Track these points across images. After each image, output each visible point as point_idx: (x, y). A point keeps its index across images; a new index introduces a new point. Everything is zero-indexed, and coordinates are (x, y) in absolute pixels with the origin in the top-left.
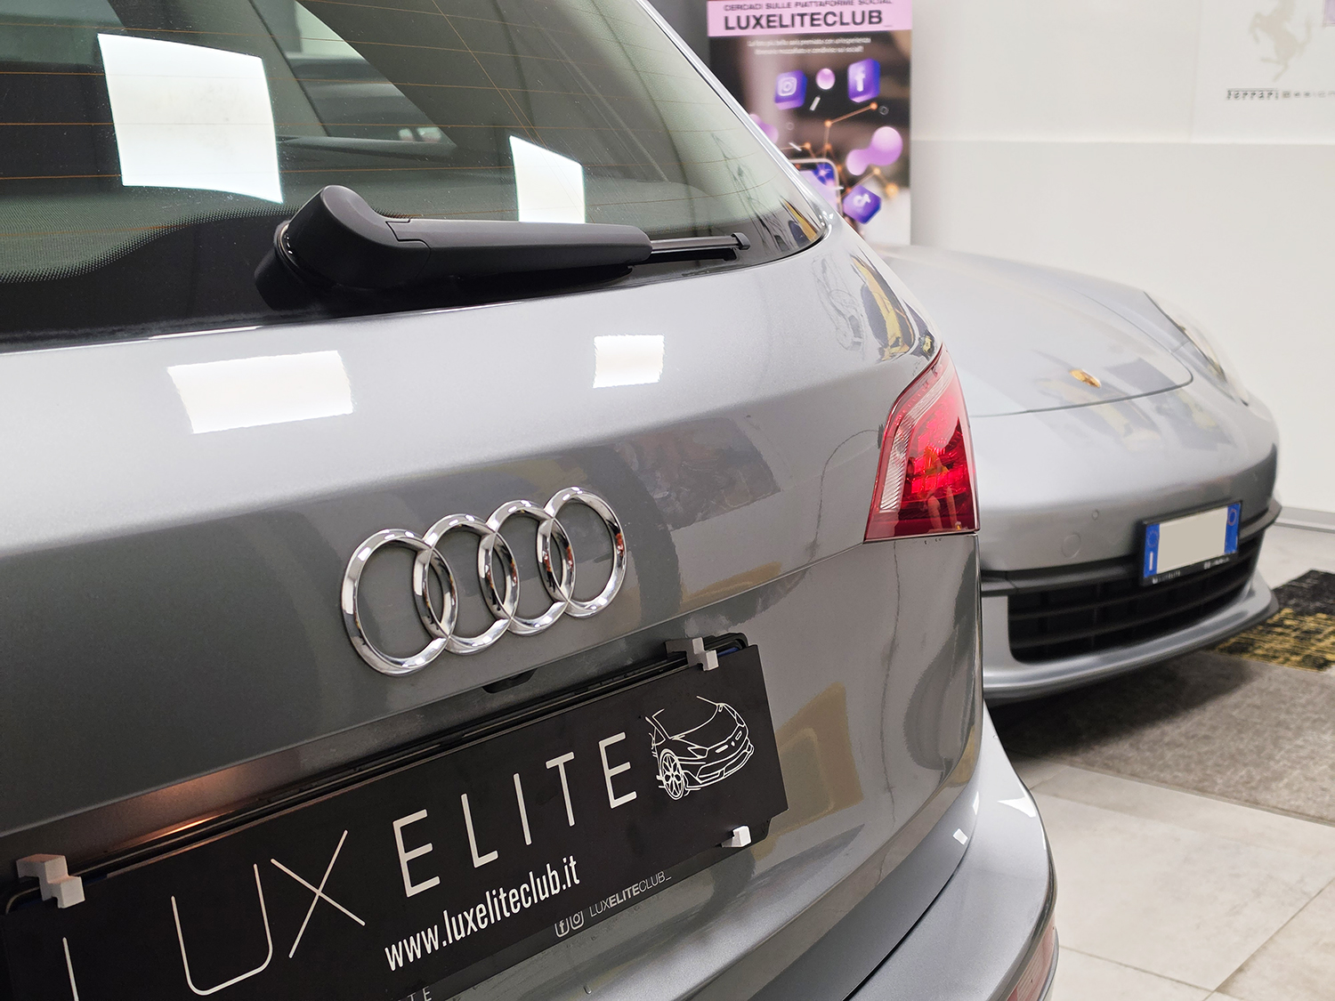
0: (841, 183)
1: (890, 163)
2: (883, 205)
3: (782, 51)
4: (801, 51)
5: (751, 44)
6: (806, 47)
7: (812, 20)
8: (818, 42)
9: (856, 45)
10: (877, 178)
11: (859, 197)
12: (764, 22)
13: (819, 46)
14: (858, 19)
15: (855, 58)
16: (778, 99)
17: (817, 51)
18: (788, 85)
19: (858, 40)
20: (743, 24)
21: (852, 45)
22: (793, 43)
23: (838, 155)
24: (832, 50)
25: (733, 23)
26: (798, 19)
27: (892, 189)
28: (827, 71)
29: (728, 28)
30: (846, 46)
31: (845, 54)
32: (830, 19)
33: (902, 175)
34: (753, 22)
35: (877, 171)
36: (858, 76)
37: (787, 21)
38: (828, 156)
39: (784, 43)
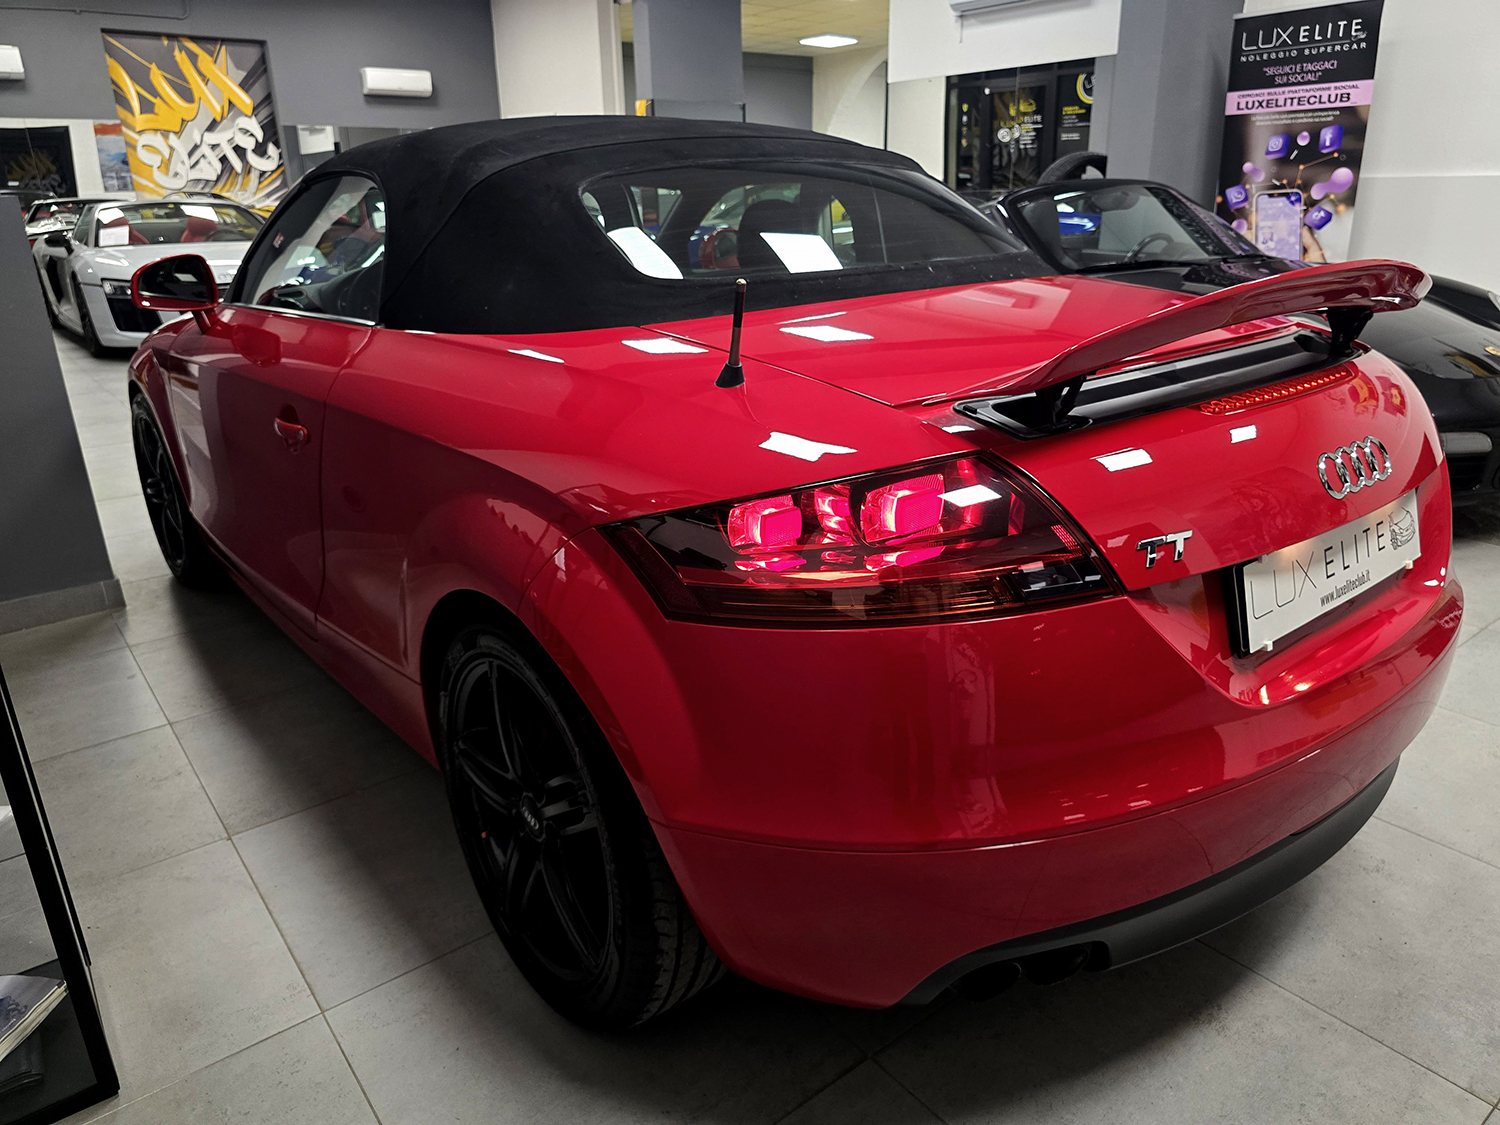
0: (1305, 204)
1: (1343, 192)
2: (1334, 218)
3: (1275, 122)
4: (1289, 122)
5: (1253, 119)
6: (1292, 119)
7: (1299, 100)
8: (1302, 115)
9: (1329, 116)
10: (1332, 201)
11: (1317, 213)
12: (1264, 104)
13: (1302, 118)
14: (1332, 99)
15: (1326, 125)
16: (1268, 153)
17: (1300, 121)
18: (1276, 143)
19: (1330, 113)
20: (1250, 106)
21: (1325, 116)
22: (1283, 116)
23: (1306, 187)
24: (1311, 120)
25: (1243, 106)
26: (1289, 101)
27: (1342, 208)
28: (1305, 134)
29: (1239, 109)
30: (1322, 117)
31: (1320, 122)
32: (1312, 100)
33: (1350, 198)
34: (1257, 104)
35: (1332, 197)
36: (1327, 136)
37: (1281, 102)
38: (1299, 187)
39: (1277, 117)
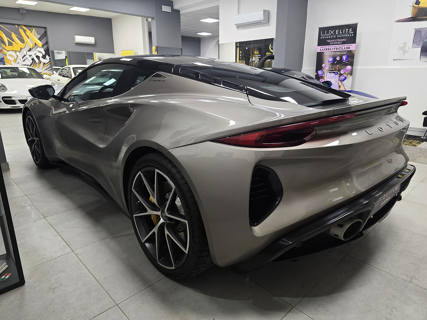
0: (339, 75)
4: (334, 54)
5: (324, 53)
7: (336, 49)
8: (338, 52)
9: (345, 53)
11: (342, 77)
14: (345, 48)
16: (329, 62)
18: (331, 59)
23: (339, 70)
30: (343, 53)
32: (340, 48)
34: (325, 49)
36: (344, 58)
37: (332, 49)
39: (331, 53)
